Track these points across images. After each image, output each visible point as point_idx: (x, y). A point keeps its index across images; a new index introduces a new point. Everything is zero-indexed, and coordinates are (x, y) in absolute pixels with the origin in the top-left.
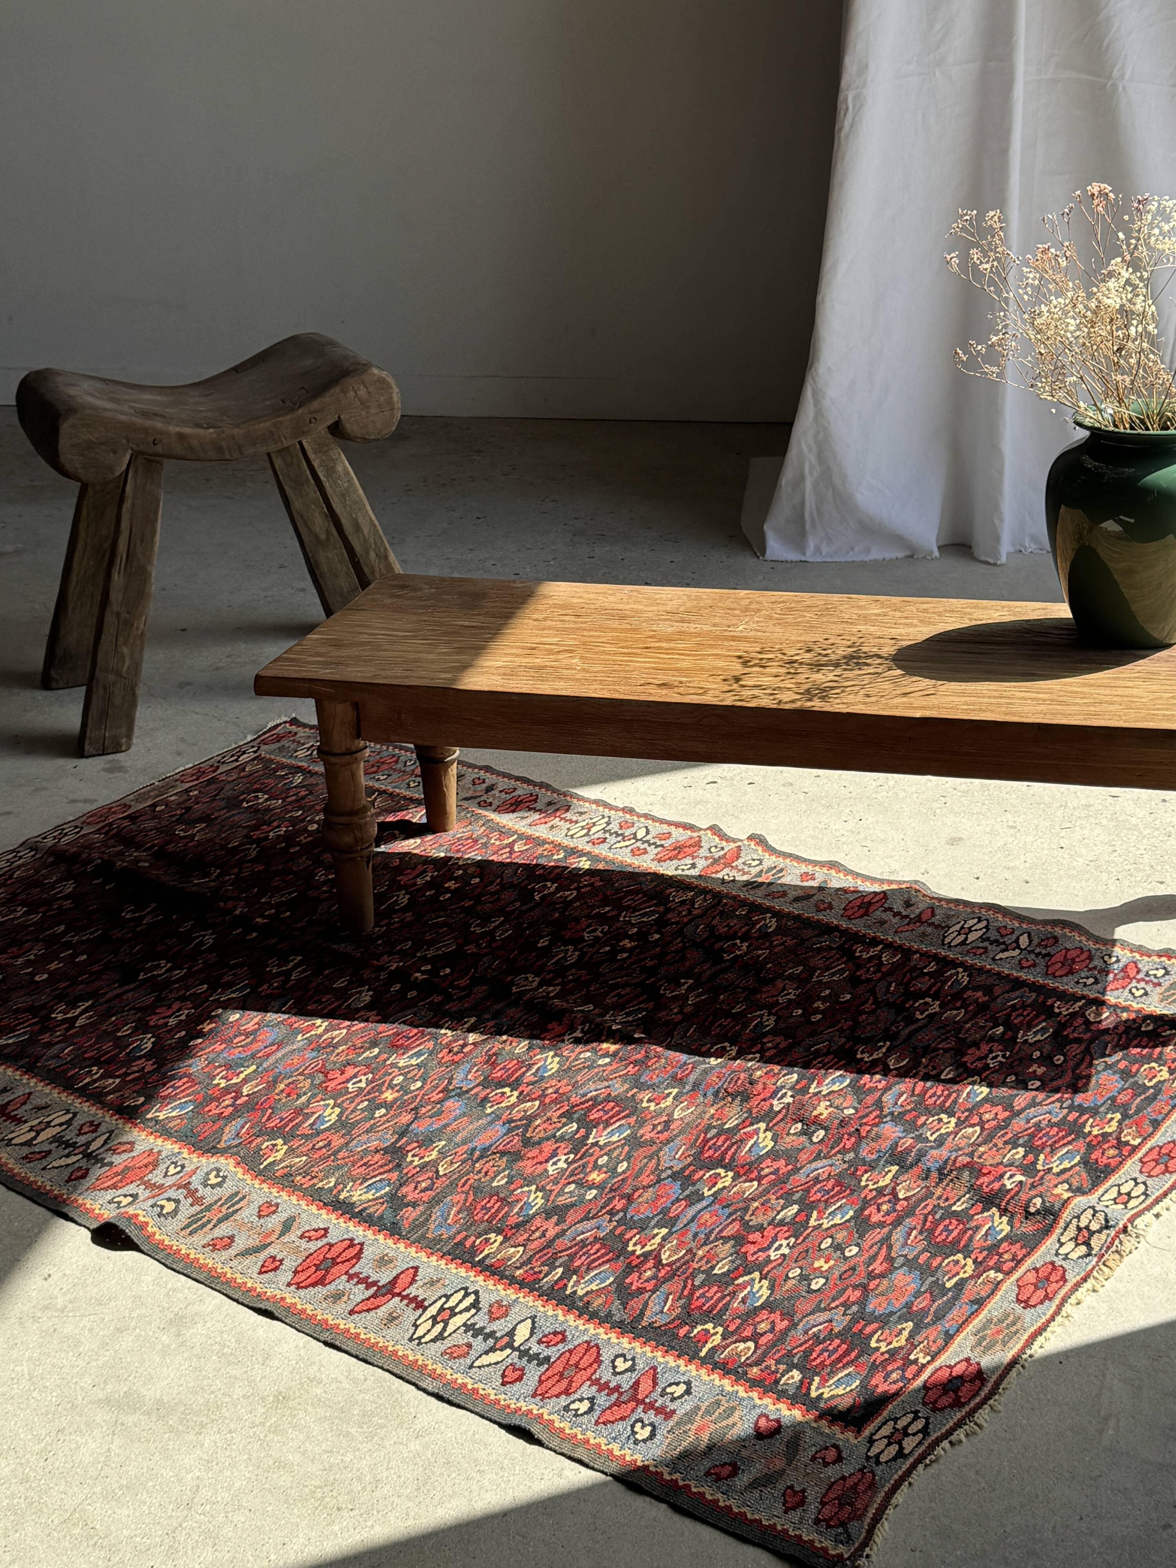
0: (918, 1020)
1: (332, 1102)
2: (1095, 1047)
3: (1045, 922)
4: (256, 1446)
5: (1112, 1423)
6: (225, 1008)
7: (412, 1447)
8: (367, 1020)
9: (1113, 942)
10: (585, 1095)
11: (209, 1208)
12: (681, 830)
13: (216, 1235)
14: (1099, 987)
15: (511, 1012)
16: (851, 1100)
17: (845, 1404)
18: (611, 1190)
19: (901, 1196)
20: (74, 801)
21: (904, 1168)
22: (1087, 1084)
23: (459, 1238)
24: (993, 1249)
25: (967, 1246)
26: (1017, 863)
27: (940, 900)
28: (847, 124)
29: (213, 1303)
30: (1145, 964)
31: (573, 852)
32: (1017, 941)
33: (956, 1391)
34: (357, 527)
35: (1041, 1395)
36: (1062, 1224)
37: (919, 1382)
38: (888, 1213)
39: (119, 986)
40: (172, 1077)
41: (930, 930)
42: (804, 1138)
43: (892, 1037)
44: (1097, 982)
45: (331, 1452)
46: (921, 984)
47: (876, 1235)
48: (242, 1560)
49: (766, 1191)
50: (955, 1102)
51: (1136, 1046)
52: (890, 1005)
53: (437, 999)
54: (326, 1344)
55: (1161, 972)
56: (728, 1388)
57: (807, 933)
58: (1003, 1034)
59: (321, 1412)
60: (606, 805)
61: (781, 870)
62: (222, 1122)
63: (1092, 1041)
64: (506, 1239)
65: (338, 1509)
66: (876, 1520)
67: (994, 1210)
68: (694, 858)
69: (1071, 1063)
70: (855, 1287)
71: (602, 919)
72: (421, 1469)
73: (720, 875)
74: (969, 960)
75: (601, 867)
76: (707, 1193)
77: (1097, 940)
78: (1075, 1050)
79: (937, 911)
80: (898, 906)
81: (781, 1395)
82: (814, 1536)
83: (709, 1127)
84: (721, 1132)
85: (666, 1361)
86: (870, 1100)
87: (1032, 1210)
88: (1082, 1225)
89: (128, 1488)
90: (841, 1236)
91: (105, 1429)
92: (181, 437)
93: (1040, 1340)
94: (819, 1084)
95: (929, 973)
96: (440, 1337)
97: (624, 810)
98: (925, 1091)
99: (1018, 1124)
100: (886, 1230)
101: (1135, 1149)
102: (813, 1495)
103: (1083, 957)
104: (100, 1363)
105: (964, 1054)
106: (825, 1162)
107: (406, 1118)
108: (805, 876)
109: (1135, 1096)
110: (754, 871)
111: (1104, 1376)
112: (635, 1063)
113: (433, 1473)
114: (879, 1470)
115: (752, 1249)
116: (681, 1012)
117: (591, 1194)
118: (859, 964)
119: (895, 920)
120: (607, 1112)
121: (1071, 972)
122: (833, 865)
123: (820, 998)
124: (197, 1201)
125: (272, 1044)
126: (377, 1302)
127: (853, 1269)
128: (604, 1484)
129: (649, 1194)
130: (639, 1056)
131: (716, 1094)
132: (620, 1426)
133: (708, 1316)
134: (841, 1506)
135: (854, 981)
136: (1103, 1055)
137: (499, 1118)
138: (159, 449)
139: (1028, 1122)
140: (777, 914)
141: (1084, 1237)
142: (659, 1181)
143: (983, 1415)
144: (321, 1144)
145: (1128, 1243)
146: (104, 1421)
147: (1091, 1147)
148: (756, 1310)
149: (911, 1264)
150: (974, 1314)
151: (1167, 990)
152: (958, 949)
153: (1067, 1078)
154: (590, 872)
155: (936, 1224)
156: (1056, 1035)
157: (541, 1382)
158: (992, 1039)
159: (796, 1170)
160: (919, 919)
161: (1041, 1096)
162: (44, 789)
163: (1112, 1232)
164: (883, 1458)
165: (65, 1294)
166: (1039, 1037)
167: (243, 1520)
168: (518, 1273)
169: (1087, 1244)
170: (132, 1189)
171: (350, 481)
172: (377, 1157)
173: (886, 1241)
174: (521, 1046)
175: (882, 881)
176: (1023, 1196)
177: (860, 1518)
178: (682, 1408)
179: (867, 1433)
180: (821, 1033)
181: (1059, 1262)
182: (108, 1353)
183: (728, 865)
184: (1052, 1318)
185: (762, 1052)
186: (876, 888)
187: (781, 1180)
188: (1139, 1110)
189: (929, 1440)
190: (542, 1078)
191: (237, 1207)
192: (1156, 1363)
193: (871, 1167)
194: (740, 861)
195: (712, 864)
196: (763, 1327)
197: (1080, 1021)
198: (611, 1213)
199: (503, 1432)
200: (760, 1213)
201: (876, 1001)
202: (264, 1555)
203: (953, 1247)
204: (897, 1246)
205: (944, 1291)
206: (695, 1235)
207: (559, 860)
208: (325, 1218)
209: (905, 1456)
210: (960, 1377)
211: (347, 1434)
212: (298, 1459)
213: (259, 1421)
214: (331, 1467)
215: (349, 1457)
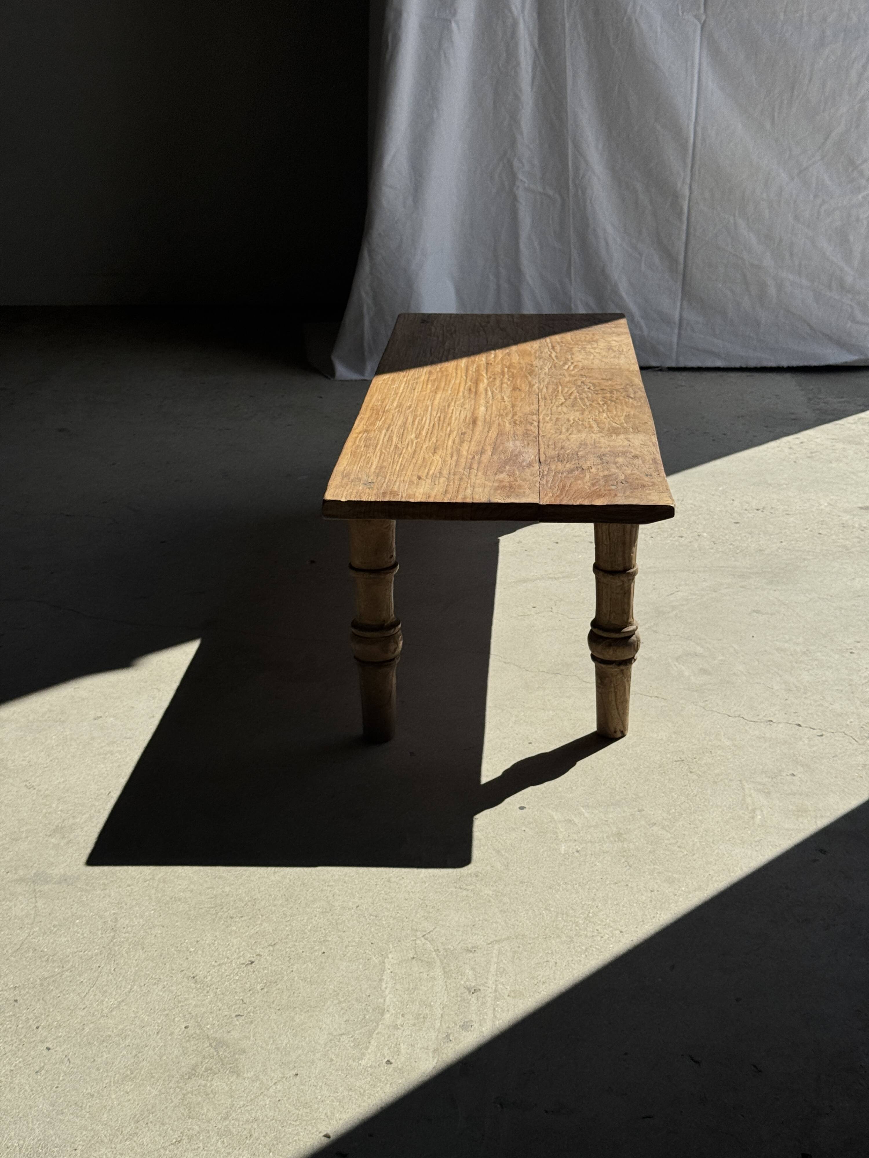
4: (153, 891)
5: (758, 812)
7: (273, 878)
26: (581, 533)
29: (84, 817)
35: (706, 803)
45: (213, 888)
48: (168, 954)
65: (232, 918)
72: (285, 890)
89: (61, 926)
91: (27, 895)
104: (7, 858)
111: (743, 789)
113: (295, 890)
146: (25, 891)
167: (159, 932)
182: (11, 853)
192: (774, 780)
202: (185, 949)
211: (220, 877)
212: (188, 894)
213: (148, 878)
214: (216, 896)
215: (227, 889)
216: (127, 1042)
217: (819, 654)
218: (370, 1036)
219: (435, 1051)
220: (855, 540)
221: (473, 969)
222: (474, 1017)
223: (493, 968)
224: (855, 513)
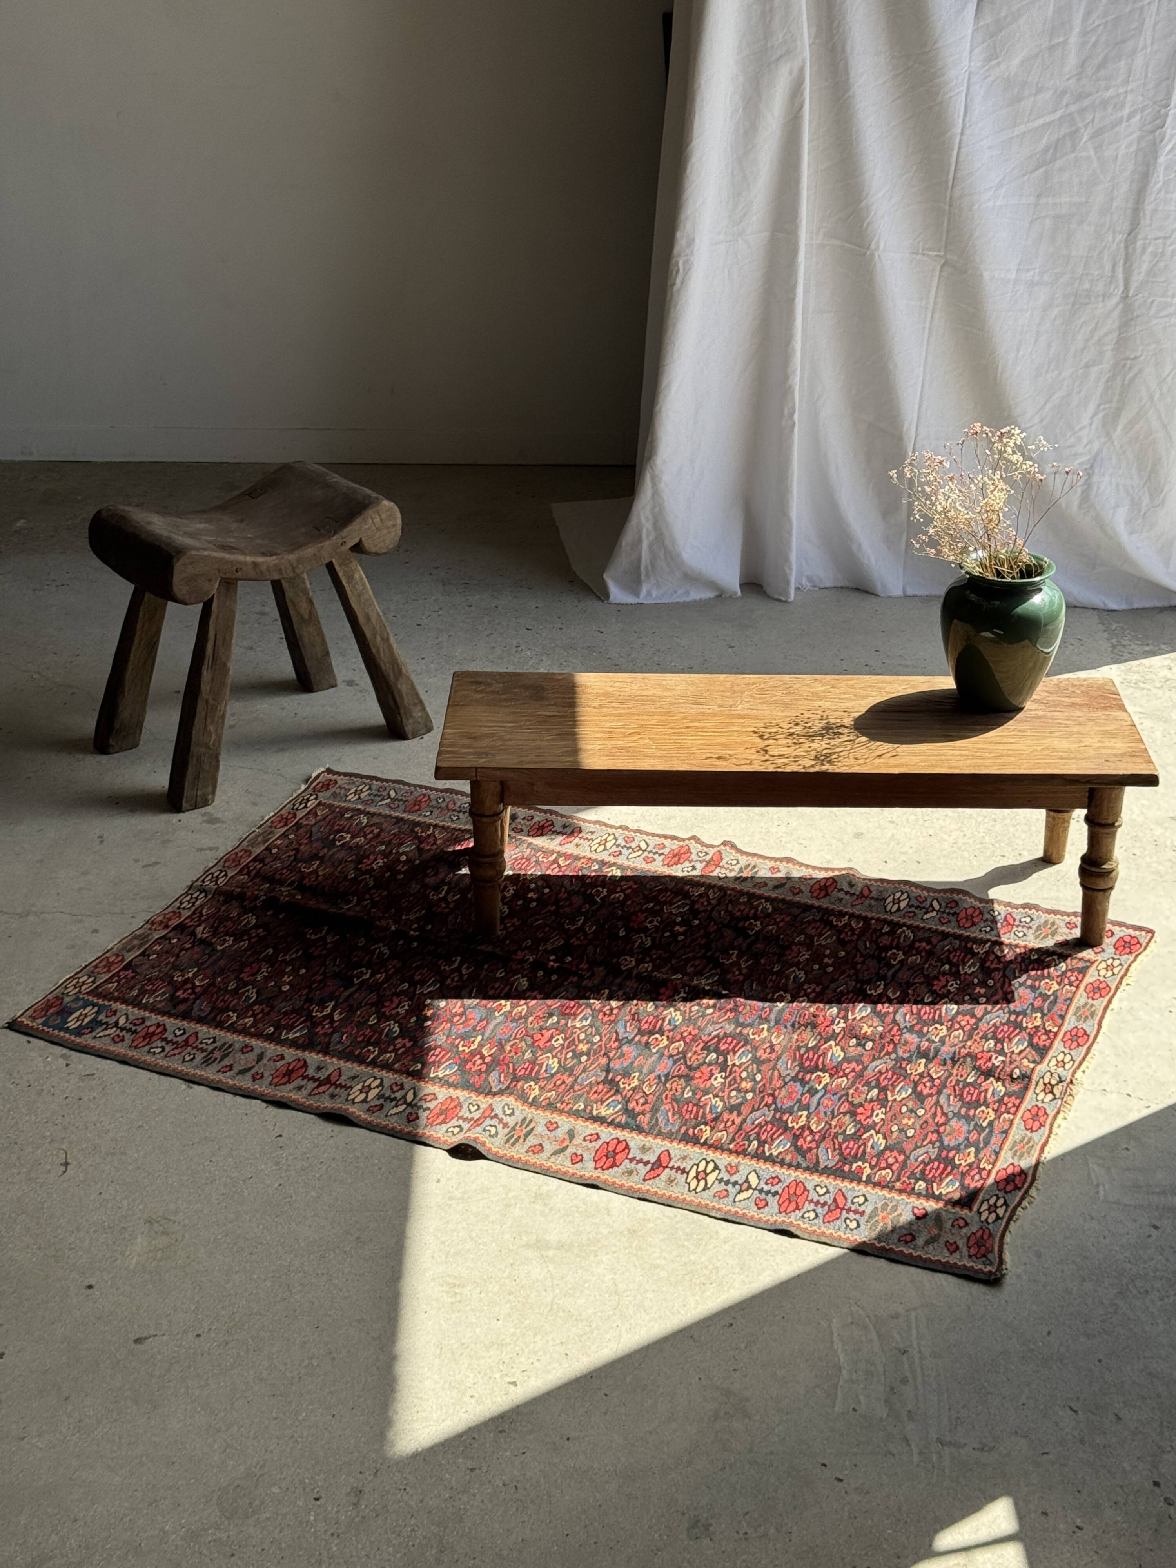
0: (894, 965)
1: (549, 1055)
2: (1008, 972)
3: (945, 891)
4: (635, 1258)
5: (1101, 1188)
6: (432, 998)
8: (535, 998)
9: (992, 901)
10: (710, 1034)
11: (514, 1129)
12: (669, 840)
13: (530, 1144)
14: (993, 933)
15: (629, 983)
16: (876, 1021)
17: (956, 1196)
18: (761, 1092)
19: (934, 1076)
20: (201, 850)
21: (929, 1060)
22: (1013, 996)
23: (682, 1131)
24: (1000, 1101)
25: (985, 1101)
27: (870, 880)
28: (678, 281)
29: (556, 1184)
30: (1017, 914)
31: (603, 863)
32: (931, 905)
33: (1014, 1181)
34: (368, 619)
35: (1059, 1178)
36: (1034, 1083)
37: (991, 1180)
38: (931, 1088)
39: (345, 990)
40: (430, 1049)
41: (873, 902)
42: (860, 1048)
43: (884, 978)
44: (992, 929)
45: (680, 1256)
46: (885, 941)
47: (931, 1101)
49: (854, 1083)
50: (940, 1016)
51: (1033, 970)
52: (872, 957)
53: (575, 979)
54: (640, 1199)
55: (1028, 920)
56: (888, 1196)
57: (795, 911)
58: (950, 969)
59: (661, 1237)
60: (606, 825)
61: (754, 867)
62: (484, 1075)
63: (1005, 968)
64: (712, 1129)
65: (703, 1284)
66: (1001, 1251)
67: (992, 1079)
68: (690, 862)
69: (999, 985)
70: (932, 1132)
71: (653, 913)
72: (737, 1258)
73: (715, 874)
74: (909, 922)
75: (629, 873)
76: (819, 1088)
77: (981, 900)
78: (997, 975)
79: (872, 889)
80: (846, 887)
81: (919, 1195)
82: (971, 1264)
83: (798, 1048)
84: (808, 1050)
85: (846, 1185)
86: (889, 1019)
87: (1015, 1076)
88: (1047, 1081)
89: (574, 1289)
90: (910, 1104)
91: (538, 1260)
92: (255, 565)
93: (1047, 1149)
94: (853, 1013)
95: (887, 933)
96: (706, 1188)
97: (621, 827)
98: (919, 1011)
99: (983, 1026)
100: (935, 1098)
101: (1056, 1034)
102: (961, 1243)
103: (977, 912)
104: (508, 1225)
105: (933, 985)
106: (879, 1061)
107: (604, 1061)
108: (772, 869)
109: (1044, 1001)
110: (737, 868)
111: (1087, 1164)
112: (731, 1010)
113: (745, 1260)
114: (990, 1227)
115: (862, 1118)
116: (740, 974)
117: (750, 1096)
118: (839, 931)
119: (848, 897)
120: (730, 1044)
121: (974, 924)
122: (788, 860)
123: (826, 956)
124: (505, 1125)
125: (481, 1020)
126: (658, 1171)
127: (926, 1122)
128: (845, 1254)
129: (784, 1092)
130: (731, 1006)
131: (793, 1025)
132: (838, 1222)
133: (856, 1158)
134: (979, 1247)
135: (842, 943)
136: (1016, 978)
137: (662, 1055)
138: (240, 574)
139: (988, 1023)
140: (768, 899)
141: (1049, 1089)
142: (786, 1084)
143: (1033, 1192)
144: (559, 1083)
145: (1075, 1089)
146: (535, 1256)
147: (1031, 1036)
148: (882, 1152)
149: (957, 1115)
150: (1006, 1138)
151: (1036, 931)
152: (897, 914)
153: (1000, 995)
154: (623, 878)
155: (962, 1090)
156: (982, 967)
157: (780, 1205)
158: (944, 974)
159: (866, 1068)
160: (862, 895)
161: (989, 1007)
162: (169, 841)
163: (1065, 1084)
164: (990, 1221)
165: (457, 1189)
166: (972, 970)
167: (652, 1296)
168: (731, 1146)
169: (1052, 1092)
170: (454, 1122)
171: (364, 584)
172: (601, 1087)
173: (937, 1103)
174: (650, 1006)
175: (826, 870)
176: (1008, 1070)
177: (992, 1251)
178: (868, 1209)
179: (975, 1208)
180: (838, 979)
181: (1040, 1104)
182: (509, 1219)
183: (717, 865)
184: (1049, 1136)
185: (807, 995)
186: (822, 875)
187: (860, 1075)
188: (1049, 1011)
189: (1009, 1210)
190: (676, 1026)
191: (531, 1126)
192: (1114, 1154)
193: (909, 1060)
194: (724, 861)
195: (707, 866)
196: (891, 1160)
197: (992, 957)
198: (766, 1105)
199: (772, 1234)
200: (856, 1095)
201: (862, 955)
203: (977, 1104)
204: (945, 1107)
205: (984, 1129)
206: (825, 1113)
207: (595, 871)
208: (592, 1128)
209: (1001, 1218)
210: (1013, 1174)
211: (684, 1246)
212: (663, 1262)
213: (627, 1245)
214: (685, 1264)
215: (692, 1257)
216: (661, 1390)
217: (1141, 1013)
218: (836, 1388)
219: (886, 1401)
220: (1168, 864)
221: (899, 1333)
222: (908, 1374)
223: (914, 1332)
224: (1166, 825)
